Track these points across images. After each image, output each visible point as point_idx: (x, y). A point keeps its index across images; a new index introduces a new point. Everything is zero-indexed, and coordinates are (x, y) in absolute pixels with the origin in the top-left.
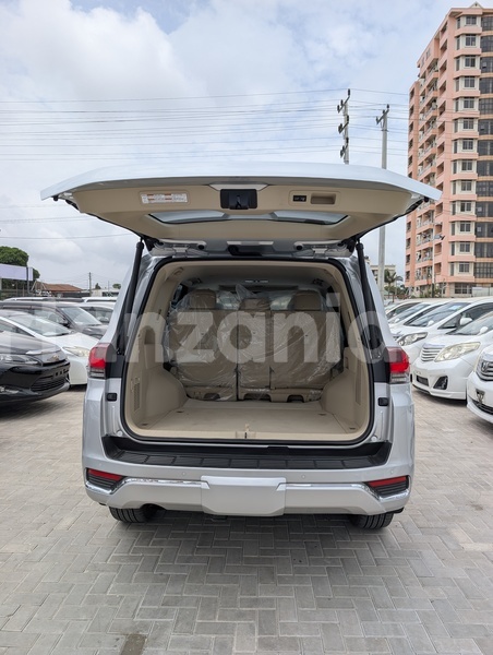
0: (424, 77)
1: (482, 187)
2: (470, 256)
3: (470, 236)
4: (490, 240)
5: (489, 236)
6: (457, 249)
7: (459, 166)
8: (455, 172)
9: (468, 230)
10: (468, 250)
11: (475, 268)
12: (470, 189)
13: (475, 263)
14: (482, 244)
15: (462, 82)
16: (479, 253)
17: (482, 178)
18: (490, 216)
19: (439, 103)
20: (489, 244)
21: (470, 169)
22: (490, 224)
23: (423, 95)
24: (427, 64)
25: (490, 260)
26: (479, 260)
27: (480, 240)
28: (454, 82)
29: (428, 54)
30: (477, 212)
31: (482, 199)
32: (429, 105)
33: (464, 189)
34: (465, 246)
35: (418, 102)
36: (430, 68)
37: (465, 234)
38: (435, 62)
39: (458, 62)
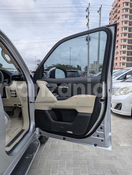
0: (114, 9)
1: (129, 41)
2: (125, 61)
3: (125, 55)
4: (131, 56)
5: (131, 55)
6: (122, 59)
7: (123, 35)
8: (122, 37)
9: (125, 53)
10: (125, 59)
11: (127, 64)
12: (126, 41)
13: (127, 63)
14: (129, 57)
15: (124, 10)
16: (128, 60)
17: (129, 39)
18: (131, 49)
19: (118, 17)
20: (131, 57)
21: (126, 36)
22: (131, 52)
23: (113, 14)
24: (115, 5)
25: (131, 62)
26: (128, 62)
27: (128, 56)
28: (122, 10)
29: (115, 2)
30: (128, 48)
31: (129, 45)
32: (115, 17)
33: (124, 42)
34: (124, 58)
35: (112, 17)
36: (116, 6)
37: (124, 54)
38: (117, 4)
39: (124, 4)
